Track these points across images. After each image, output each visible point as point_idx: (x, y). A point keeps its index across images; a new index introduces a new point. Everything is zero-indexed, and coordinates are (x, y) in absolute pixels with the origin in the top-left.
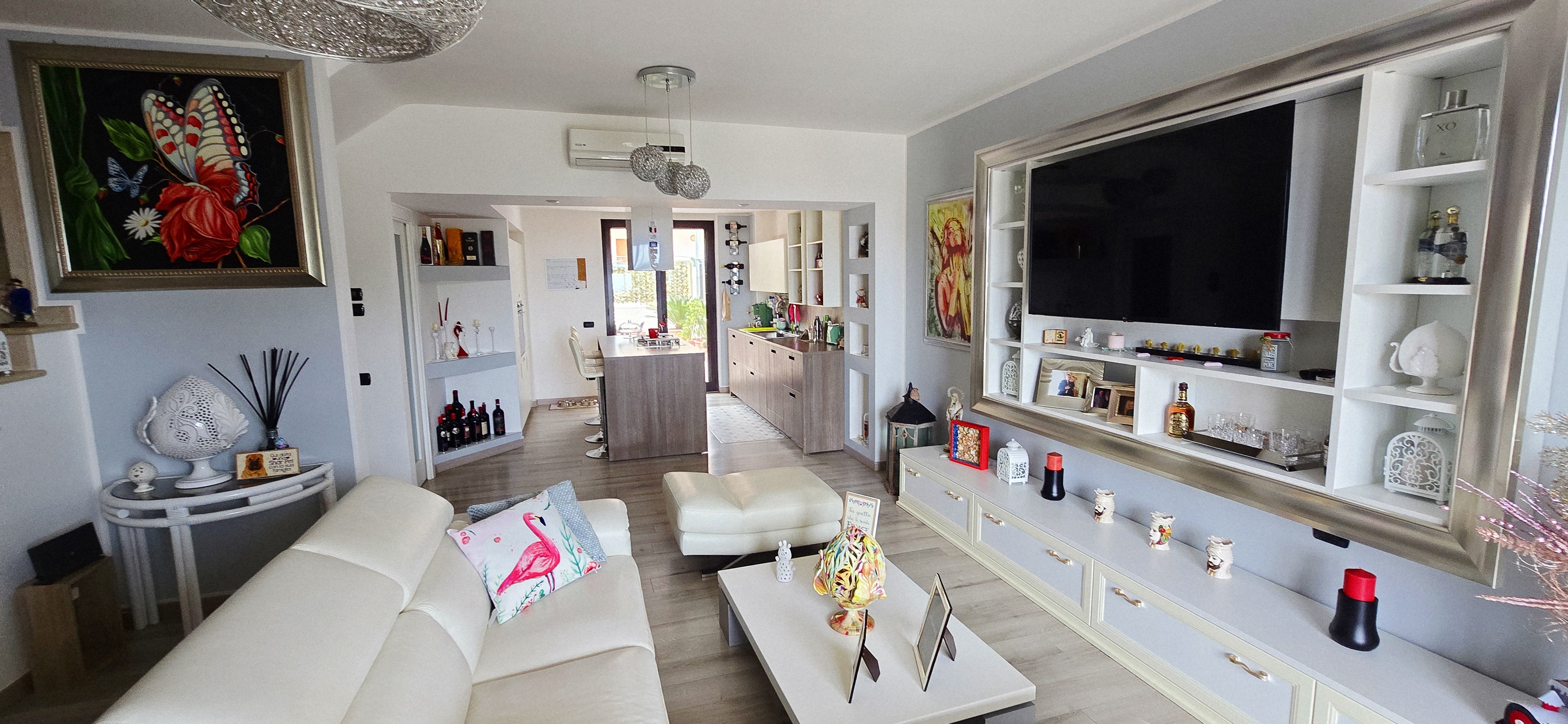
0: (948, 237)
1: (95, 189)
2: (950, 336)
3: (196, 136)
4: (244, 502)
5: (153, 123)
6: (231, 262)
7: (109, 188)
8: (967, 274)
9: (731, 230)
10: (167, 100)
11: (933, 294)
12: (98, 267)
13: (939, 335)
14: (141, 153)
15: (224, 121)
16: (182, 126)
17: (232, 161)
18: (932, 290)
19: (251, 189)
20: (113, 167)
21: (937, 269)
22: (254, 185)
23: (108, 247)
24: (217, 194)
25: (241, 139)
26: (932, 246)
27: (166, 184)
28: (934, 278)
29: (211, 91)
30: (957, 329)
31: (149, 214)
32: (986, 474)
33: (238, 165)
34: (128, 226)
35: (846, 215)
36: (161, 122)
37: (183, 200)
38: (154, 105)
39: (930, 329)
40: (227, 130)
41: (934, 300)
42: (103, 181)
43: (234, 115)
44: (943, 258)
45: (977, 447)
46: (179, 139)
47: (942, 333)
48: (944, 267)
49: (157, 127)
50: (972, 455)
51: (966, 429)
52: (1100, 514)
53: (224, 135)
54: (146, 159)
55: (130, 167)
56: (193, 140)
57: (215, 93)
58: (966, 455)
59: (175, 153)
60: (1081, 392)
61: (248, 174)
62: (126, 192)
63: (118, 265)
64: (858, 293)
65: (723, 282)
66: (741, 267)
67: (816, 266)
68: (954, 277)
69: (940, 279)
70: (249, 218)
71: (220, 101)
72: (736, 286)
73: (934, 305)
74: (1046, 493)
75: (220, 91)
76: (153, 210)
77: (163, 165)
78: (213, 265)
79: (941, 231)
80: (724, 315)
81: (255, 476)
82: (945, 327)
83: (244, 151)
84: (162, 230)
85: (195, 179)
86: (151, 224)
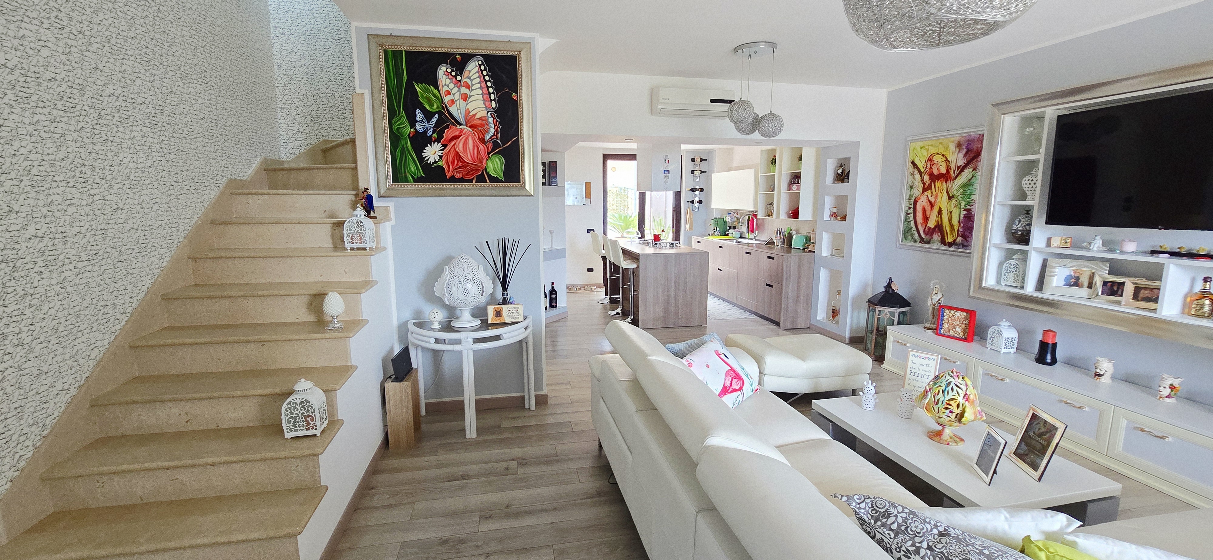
0: (931, 168)
1: (408, 130)
2: (928, 243)
3: (466, 95)
4: (498, 338)
5: (443, 86)
6: (481, 179)
7: (415, 129)
8: (951, 195)
9: (696, 163)
10: (452, 71)
11: (911, 211)
12: (407, 181)
13: (915, 241)
14: (435, 106)
15: (484, 84)
16: (459, 88)
17: (486, 112)
18: (910, 208)
19: (496, 131)
20: (419, 115)
21: (917, 191)
22: (498, 128)
23: (413, 168)
24: (476, 133)
25: (493, 97)
26: (912, 174)
27: (447, 127)
28: (913, 199)
29: (478, 65)
30: (937, 237)
31: (437, 146)
32: (974, 345)
33: (489, 113)
34: (424, 155)
35: (823, 151)
36: (448, 86)
37: (456, 138)
38: (445, 74)
39: (905, 238)
40: (485, 90)
41: (912, 215)
42: (413, 125)
43: (489, 80)
44: (925, 184)
45: (963, 326)
46: (457, 97)
47: (918, 240)
48: (925, 190)
49: (445, 88)
50: (959, 331)
51: (953, 312)
52: (1100, 375)
53: (483, 94)
54: (438, 110)
55: (428, 116)
56: (465, 98)
57: (480, 65)
58: (951, 331)
59: (454, 105)
60: (1086, 284)
61: (495, 120)
62: (425, 132)
63: (418, 180)
64: (831, 209)
65: (688, 202)
66: (702, 190)
67: (790, 189)
68: (936, 197)
69: (919, 199)
70: (493, 150)
71: (482, 71)
72: (697, 205)
73: (912, 218)
74: (1041, 359)
75: (483, 64)
76: (440, 144)
77: (447, 114)
78: (471, 181)
79: (923, 163)
80: (688, 226)
81: (498, 322)
82: (923, 236)
83: (494, 104)
84: (443, 157)
85: (464, 124)
86: (437, 153)
